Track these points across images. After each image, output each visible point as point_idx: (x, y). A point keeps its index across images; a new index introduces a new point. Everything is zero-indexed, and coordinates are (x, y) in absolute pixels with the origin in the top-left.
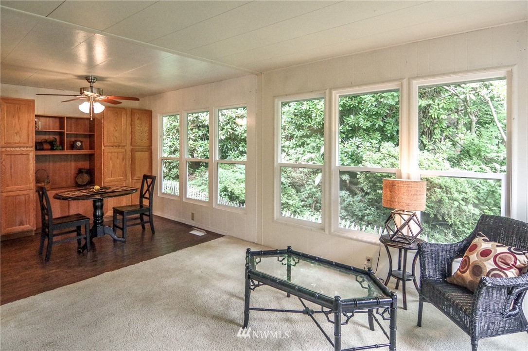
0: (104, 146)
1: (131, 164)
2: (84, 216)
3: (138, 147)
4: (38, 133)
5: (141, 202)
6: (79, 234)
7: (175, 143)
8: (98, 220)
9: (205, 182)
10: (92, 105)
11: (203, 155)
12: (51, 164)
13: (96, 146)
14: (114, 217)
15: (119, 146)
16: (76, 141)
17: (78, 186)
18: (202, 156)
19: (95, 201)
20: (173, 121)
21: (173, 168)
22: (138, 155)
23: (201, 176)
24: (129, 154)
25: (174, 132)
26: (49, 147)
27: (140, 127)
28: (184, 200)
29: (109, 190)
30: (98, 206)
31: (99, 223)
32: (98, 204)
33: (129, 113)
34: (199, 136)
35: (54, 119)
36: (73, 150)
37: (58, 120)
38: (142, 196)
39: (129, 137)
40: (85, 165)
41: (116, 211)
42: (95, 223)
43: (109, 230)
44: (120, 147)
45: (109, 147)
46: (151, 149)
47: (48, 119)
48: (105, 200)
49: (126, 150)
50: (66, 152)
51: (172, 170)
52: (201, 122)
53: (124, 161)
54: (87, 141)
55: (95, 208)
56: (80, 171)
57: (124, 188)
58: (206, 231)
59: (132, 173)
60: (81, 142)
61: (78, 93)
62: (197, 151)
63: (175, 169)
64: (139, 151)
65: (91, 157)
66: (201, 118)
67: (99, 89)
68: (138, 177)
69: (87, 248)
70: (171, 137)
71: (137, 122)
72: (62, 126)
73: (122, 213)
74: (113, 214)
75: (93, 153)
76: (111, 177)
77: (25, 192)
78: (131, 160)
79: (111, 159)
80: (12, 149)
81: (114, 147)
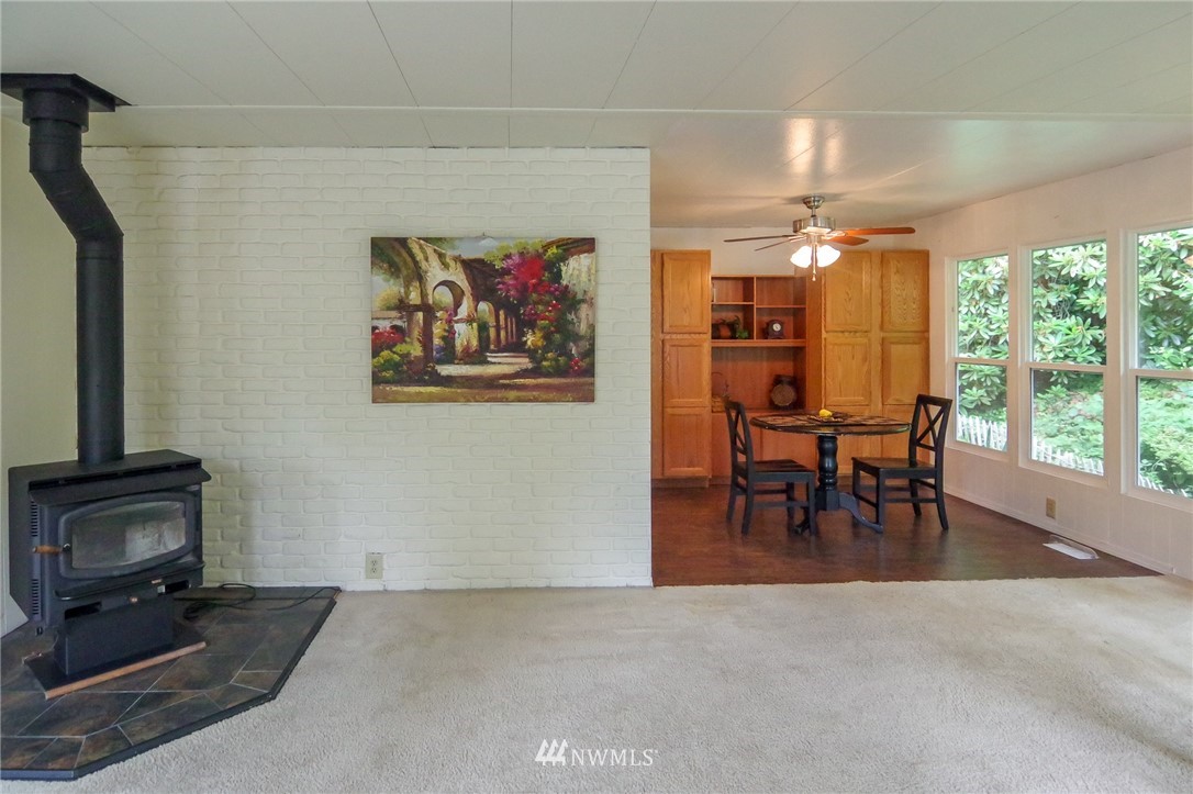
0: (827, 332)
1: (882, 370)
2: (802, 466)
3: (895, 335)
4: (715, 308)
5: (912, 453)
6: (790, 498)
7: (976, 325)
8: (826, 475)
9: (1069, 428)
10: (814, 252)
11: (1062, 355)
12: (730, 364)
13: (809, 331)
14: (856, 476)
15: (856, 332)
16: (773, 322)
17: (773, 407)
18: (1057, 358)
19: (821, 439)
20: (970, 272)
21: (970, 385)
22: (896, 350)
23: (1056, 412)
24: (876, 349)
25: (972, 298)
26: (729, 334)
27: (901, 289)
28: (1021, 464)
29: (850, 421)
30: (826, 447)
31: (830, 484)
32: (828, 445)
33: (877, 260)
34: (1049, 306)
35: (734, 282)
36: (766, 338)
37: (740, 285)
38: (915, 442)
39: (877, 312)
40: (785, 368)
41: (858, 465)
42: (823, 485)
43: (847, 500)
44: (858, 334)
45: (837, 334)
46: (928, 339)
47: (724, 282)
48: (840, 439)
49: (869, 340)
50: (756, 342)
51: (967, 390)
52: (1054, 269)
53: (867, 364)
54: (790, 320)
55: (823, 453)
56: (777, 380)
57: (879, 420)
58: (1098, 551)
59: (883, 389)
60: (781, 324)
61: (790, 231)
62: (1042, 346)
63: (974, 389)
64: (897, 343)
65: (797, 354)
66: (1056, 257)
67: (829, 219)
68: (901, 400)
69: (809, 527)
70: (964, 310)
71: (894, 279)
72: (748, 295)
73: (874, 471)
74: (852, 472)
75: (803, 345)
76: (841, 396)
77: (697, 411)
78: (880, 361)
79: (840, 359)
80: (679, 336)
81: (846, 334)
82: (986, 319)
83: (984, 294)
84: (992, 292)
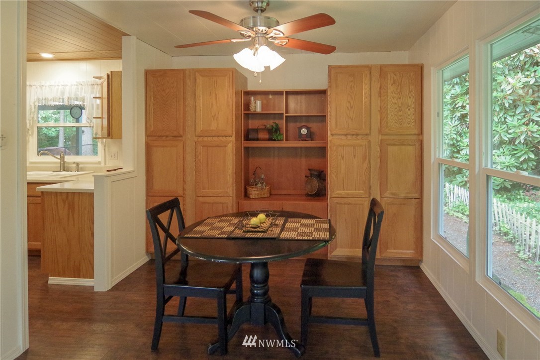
0: (333, 135)
1: (381, 167)
3: (393, 137)
15: (357, 135)
16: (302, 127)
22: (393, 151)
24: (375, 149)
33: (376, 73)
36: (297, 140)
39: (376, 118)
44: (359, 137)
45: (339, 137)
46: (422, 141)
49: (370, 142)
50: (287, 144)
53: (367, 161)
56: (310, 173)
59: (381, 184)
60: (308, 129)
64: (394, 145)
68: (392, 194)
71: (391, 88)
75: (324, 145)
76: (344, 190)
77: (222, 200)
78: (379, 160)
79: (343, 158)
80: (209, 139)
81: (349, 137)
82: (505, 126)
83: (502, 106)
84: (507, 105)
